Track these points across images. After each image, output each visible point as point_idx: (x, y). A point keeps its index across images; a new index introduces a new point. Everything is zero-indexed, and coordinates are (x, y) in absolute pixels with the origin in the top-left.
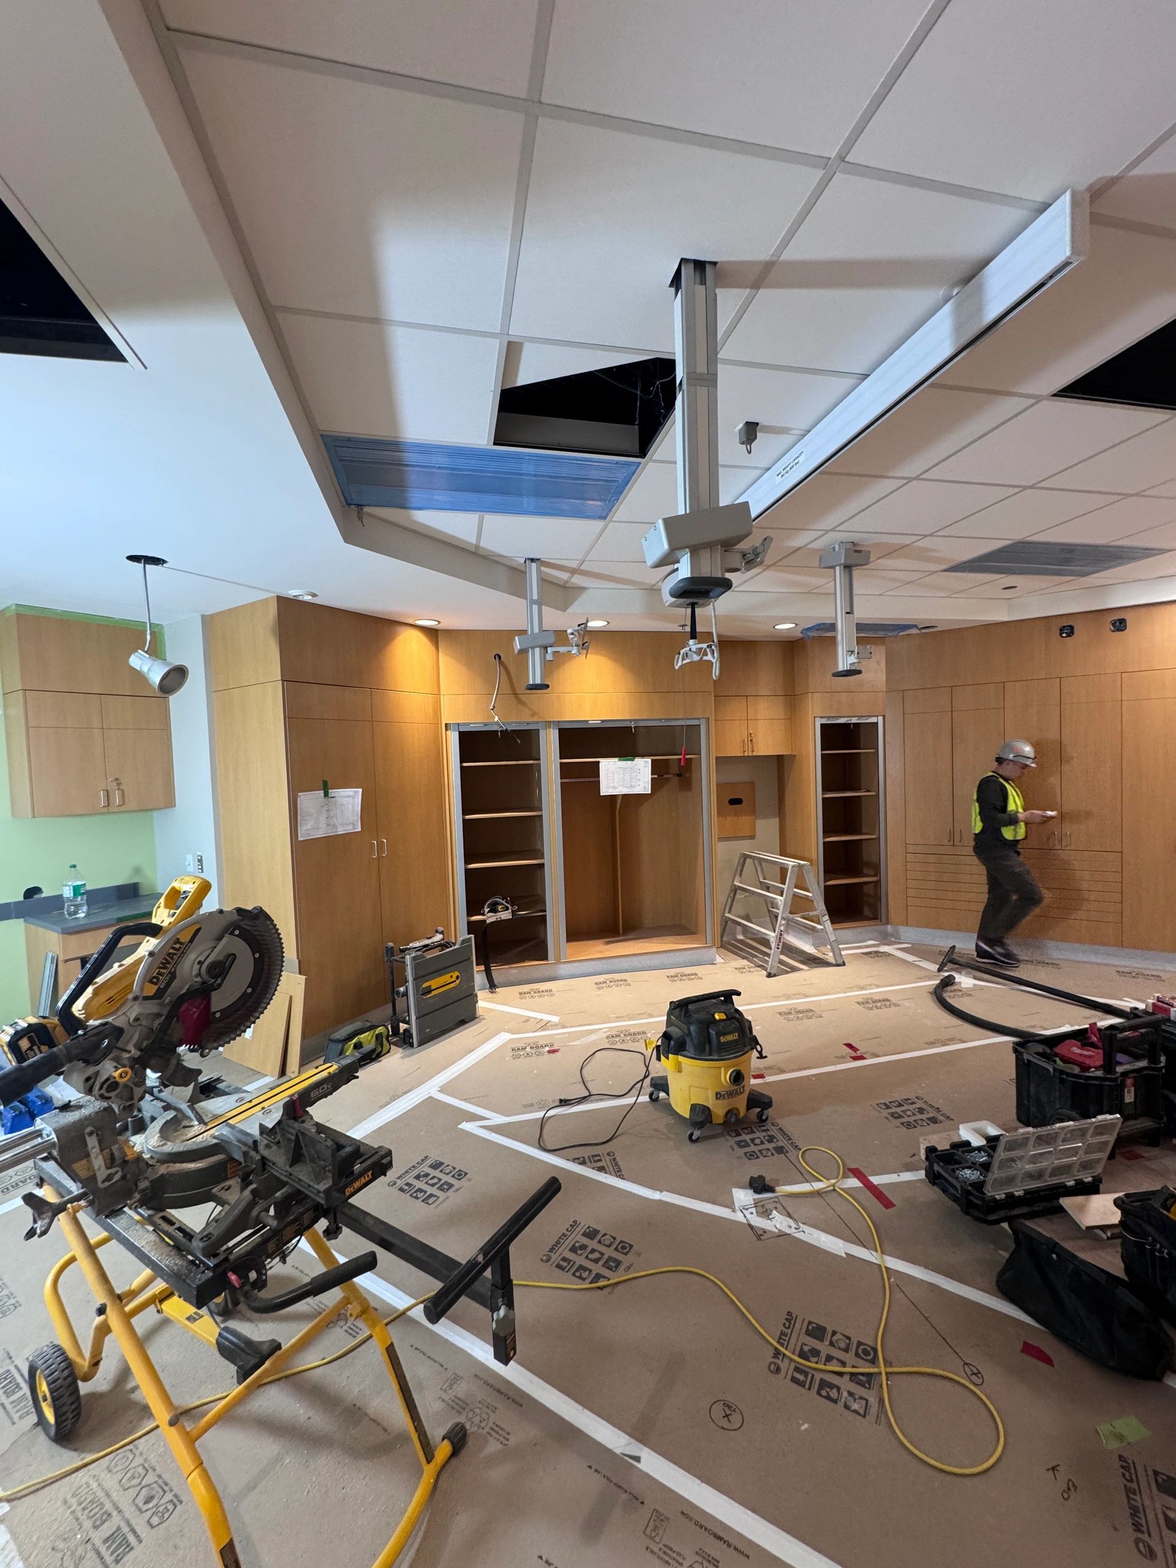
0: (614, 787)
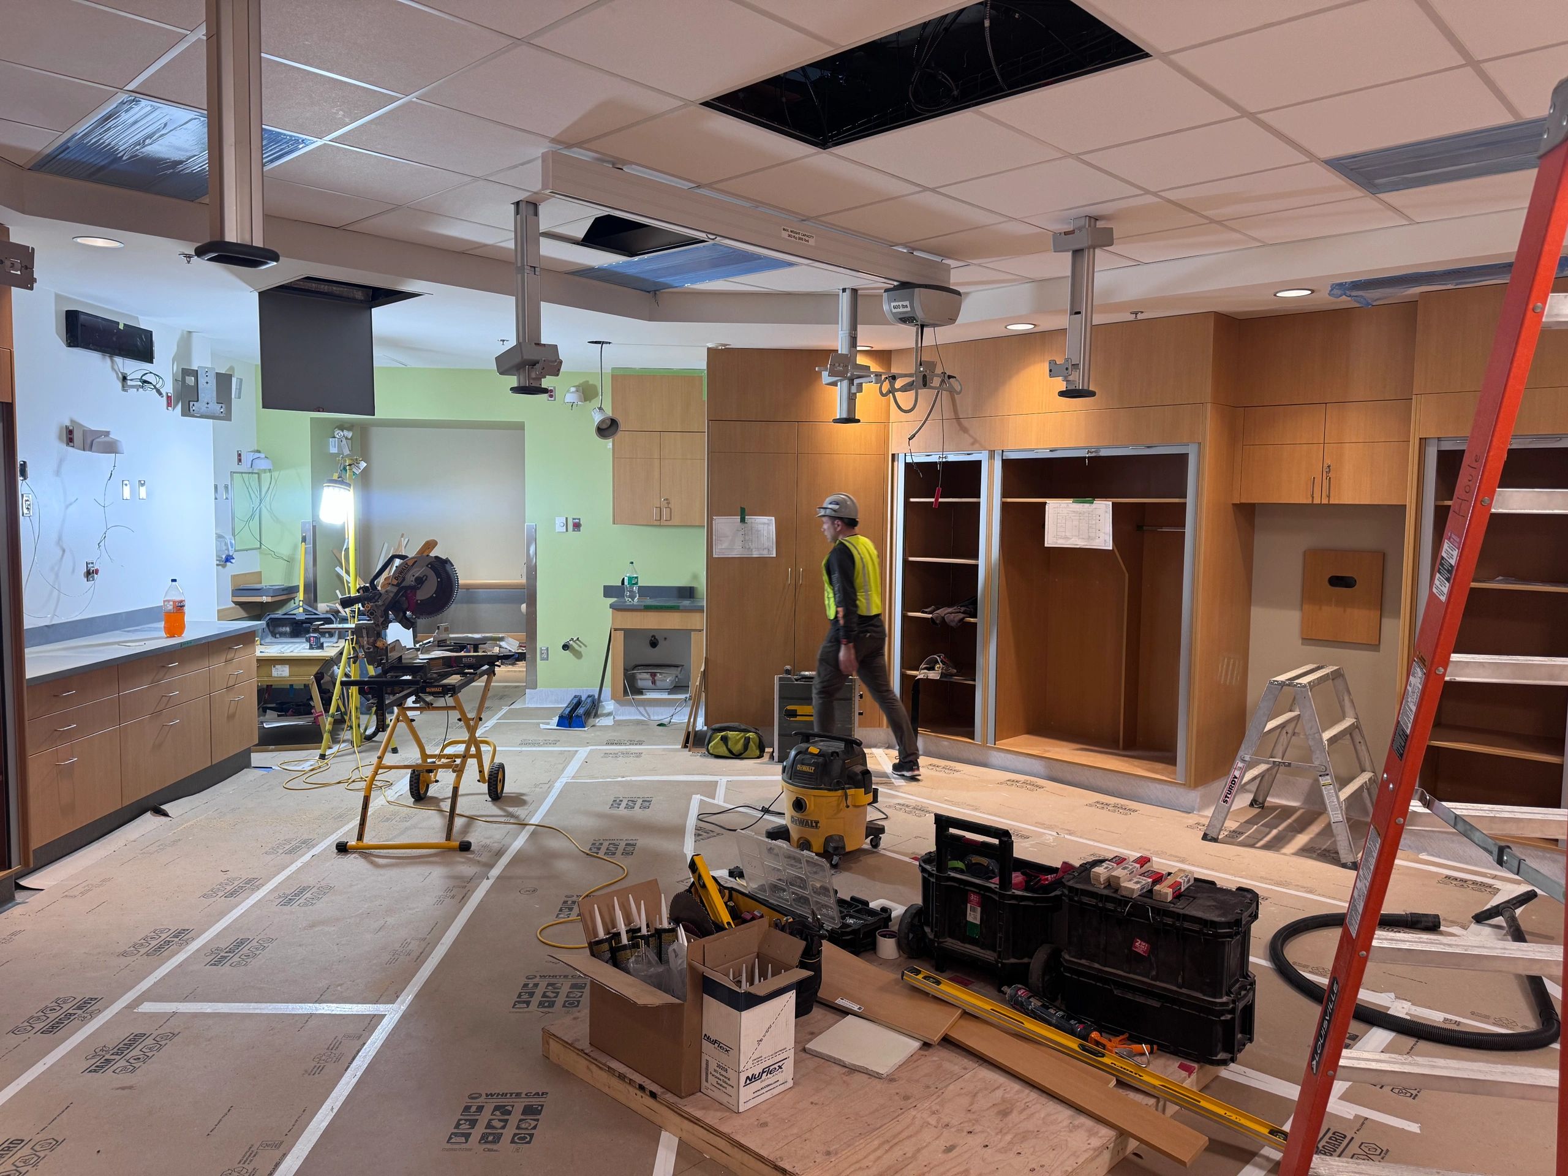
0: (1066, 538)
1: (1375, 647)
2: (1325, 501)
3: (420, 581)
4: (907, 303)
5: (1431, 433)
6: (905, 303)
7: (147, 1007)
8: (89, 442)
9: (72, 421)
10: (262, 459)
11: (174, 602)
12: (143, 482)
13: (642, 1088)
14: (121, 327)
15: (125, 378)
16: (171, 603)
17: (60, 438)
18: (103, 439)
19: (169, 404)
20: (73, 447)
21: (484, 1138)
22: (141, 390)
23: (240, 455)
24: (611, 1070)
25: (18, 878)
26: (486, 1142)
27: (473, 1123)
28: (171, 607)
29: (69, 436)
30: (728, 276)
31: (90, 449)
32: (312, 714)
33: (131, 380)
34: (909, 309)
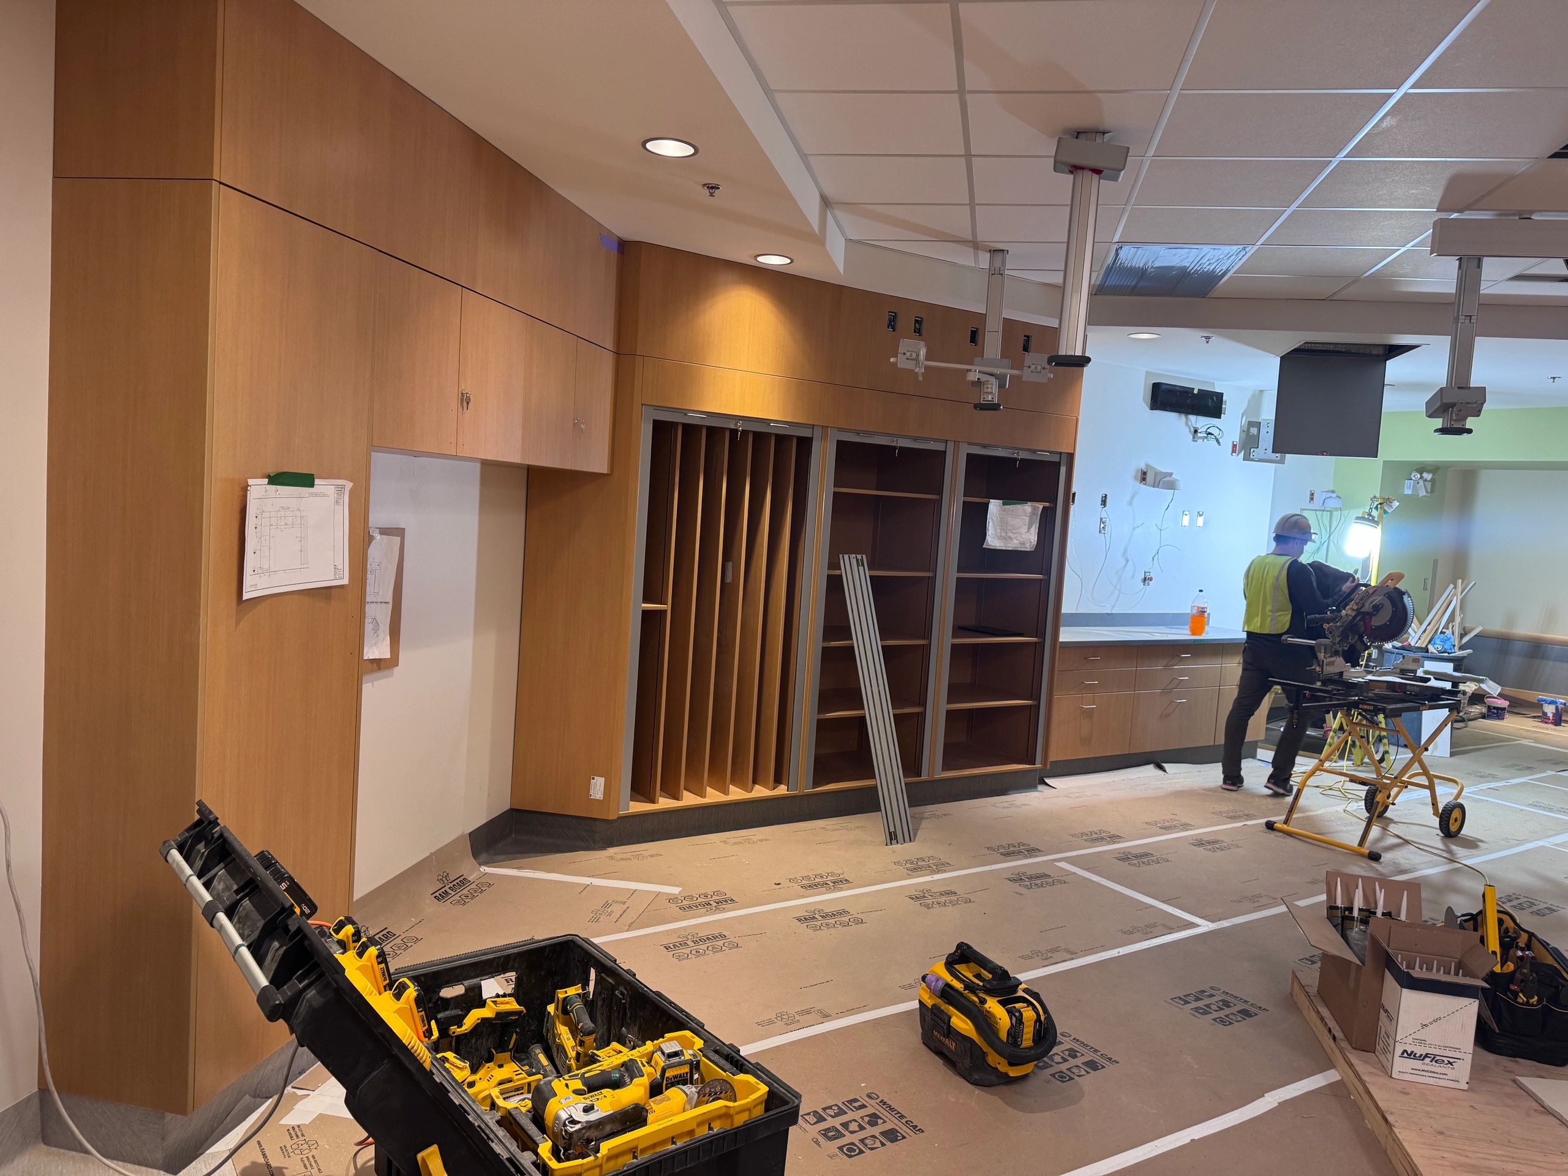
3: (1377, 608)
7: (1063, 865)
8: (1158, 481)
9: (1147, 465)
10: (1334, 498)
11: (1198, 608)
12: (1201, 513)
13: (1330, 1031)
14: (1196, 392)
15: (1196, 431)
16: (1196, 608)
17: (1136, 478)
18: (1167, 479)
19: (1234, 451)
20: (1145, 484)
21: (1197, 1009)
22: (1205, 440)
23: (1312, 494)
24: (1318, 1012)
25: (1046, 777)
26: (1196, 1011)
27: (1197, 999)
28: (1195, 612)
29: (1143, 477)
31: (1158, 487)
32: (1323, 728)
33: (1200, 433)
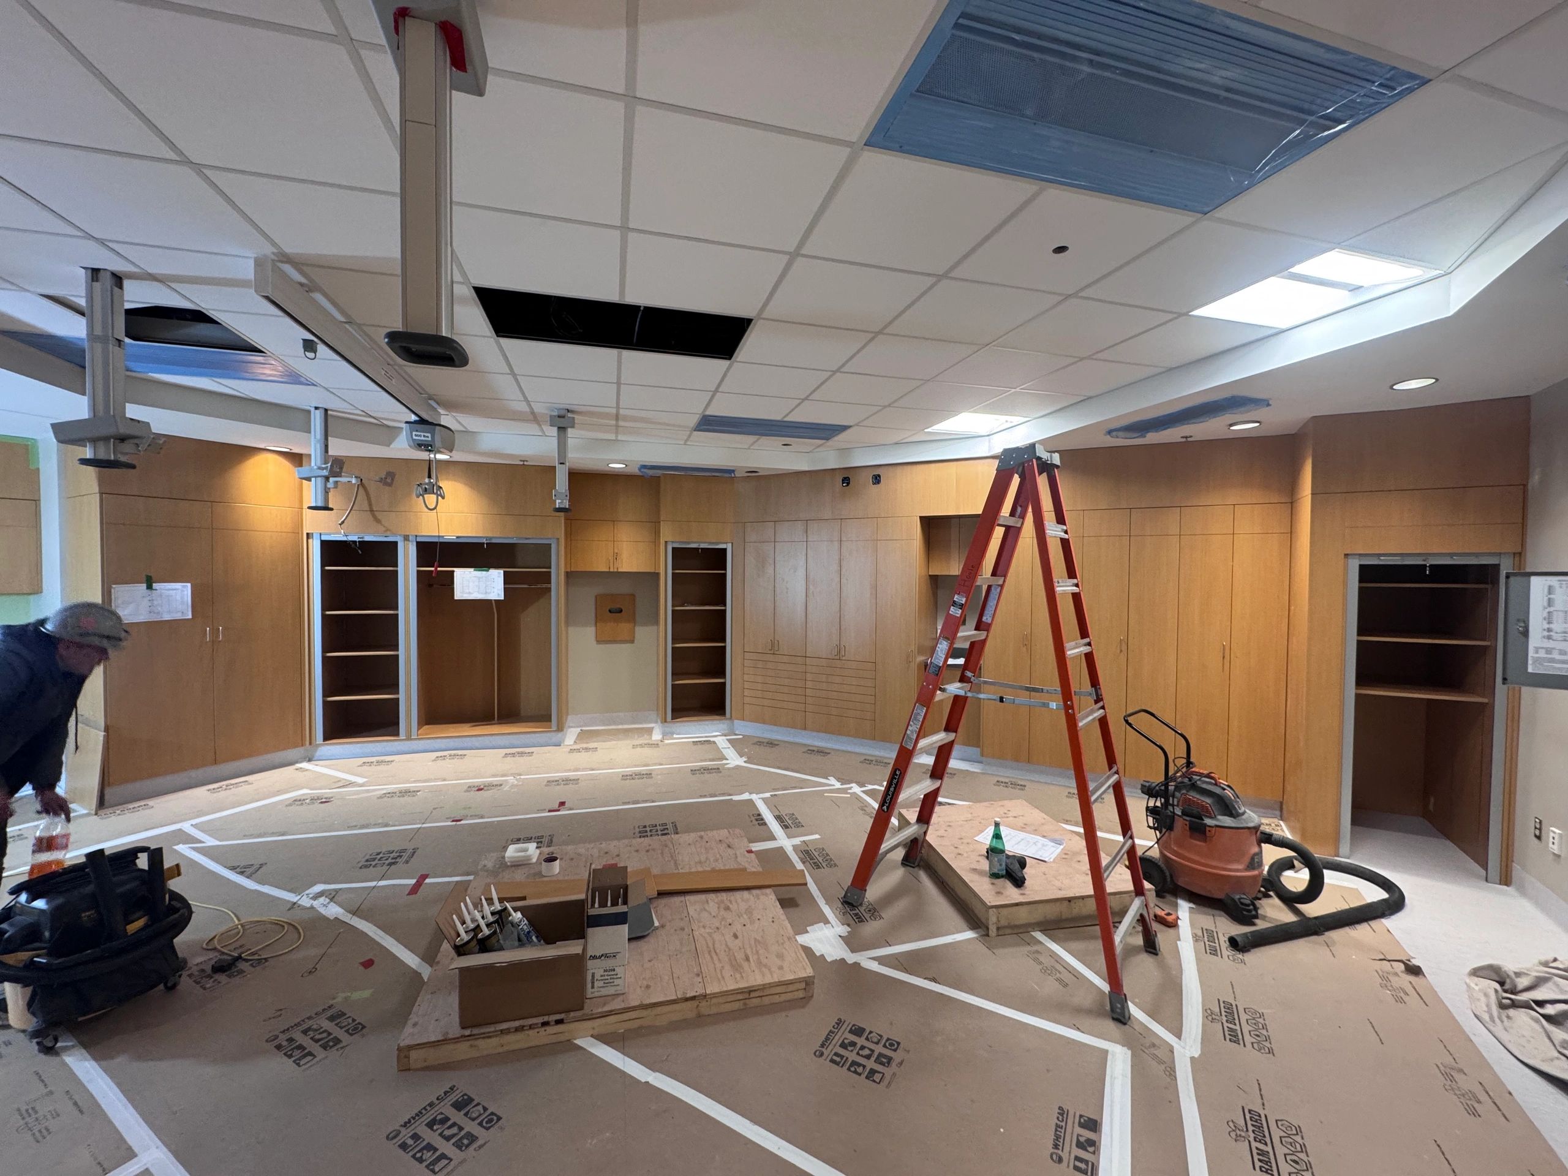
1: (632, 641)
2: (616, 570)
4: (429, 435)
5: (670, 539)
6: (426, 434)
30: (216, 377)
34: (430, 439)
